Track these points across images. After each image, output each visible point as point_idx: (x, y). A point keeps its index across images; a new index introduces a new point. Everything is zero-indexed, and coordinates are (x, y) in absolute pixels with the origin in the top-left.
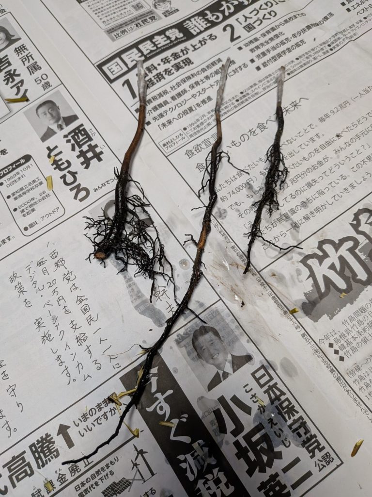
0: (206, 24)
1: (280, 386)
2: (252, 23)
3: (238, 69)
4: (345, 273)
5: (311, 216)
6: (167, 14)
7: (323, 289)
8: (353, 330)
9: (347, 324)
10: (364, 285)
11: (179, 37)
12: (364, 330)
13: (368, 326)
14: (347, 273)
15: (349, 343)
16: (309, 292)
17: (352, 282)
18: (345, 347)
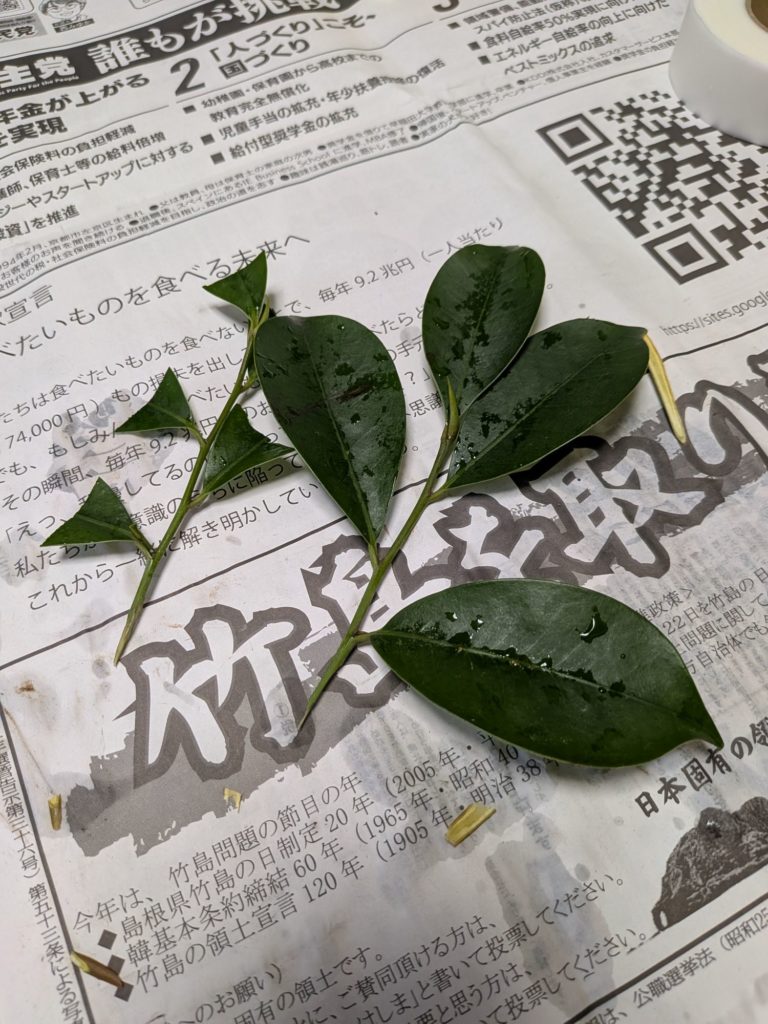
0: (138, 55)
2: (243, 61)
3: (166, 155)
4: (236, 715)
5: (203, 535)
6: (63, 27)
7: (154, 753)
8: (192, 902)
9: (182, 878)
10: (279, 762)
11: (61, 72)
12: (228, 909)
13: (243, 895)
14: (244, 716)
15: (165, 941)
16: (111, 755)
17: (249, 748)
18: (146, 954)
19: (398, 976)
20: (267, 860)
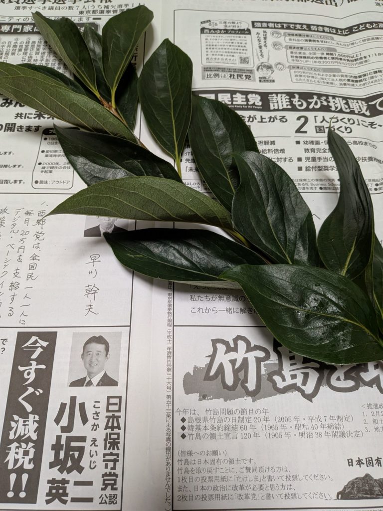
0: (287, 105)
1: (121, 421)
2: (325, 127)
3: (283, 160)
4: (239, 374)
5: (247, 312)
6: (262, 80)
7: (212, 373)
8: (209, 421)
9: (209, 413)
10: (247, 394)
11: (256, 104)
12: (218, 428)
13: (224, 427)
14: (241, 375)
15: (198, 429)
16: (200, 367)
17: (239, 385)
18: (192, 429)
19: (258, 471)
20: (234, 421)
